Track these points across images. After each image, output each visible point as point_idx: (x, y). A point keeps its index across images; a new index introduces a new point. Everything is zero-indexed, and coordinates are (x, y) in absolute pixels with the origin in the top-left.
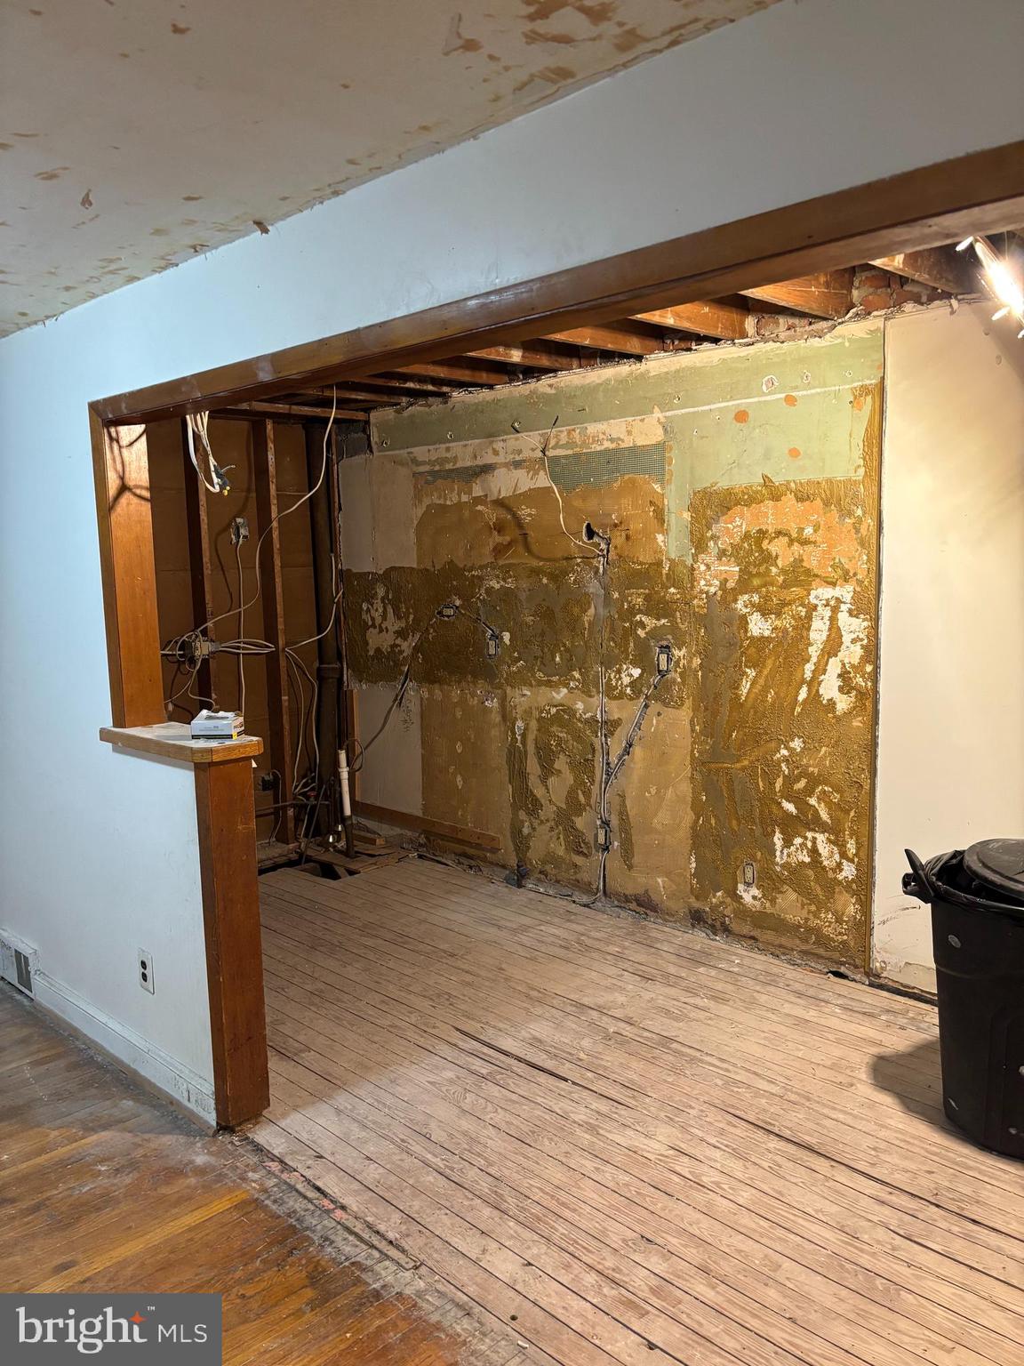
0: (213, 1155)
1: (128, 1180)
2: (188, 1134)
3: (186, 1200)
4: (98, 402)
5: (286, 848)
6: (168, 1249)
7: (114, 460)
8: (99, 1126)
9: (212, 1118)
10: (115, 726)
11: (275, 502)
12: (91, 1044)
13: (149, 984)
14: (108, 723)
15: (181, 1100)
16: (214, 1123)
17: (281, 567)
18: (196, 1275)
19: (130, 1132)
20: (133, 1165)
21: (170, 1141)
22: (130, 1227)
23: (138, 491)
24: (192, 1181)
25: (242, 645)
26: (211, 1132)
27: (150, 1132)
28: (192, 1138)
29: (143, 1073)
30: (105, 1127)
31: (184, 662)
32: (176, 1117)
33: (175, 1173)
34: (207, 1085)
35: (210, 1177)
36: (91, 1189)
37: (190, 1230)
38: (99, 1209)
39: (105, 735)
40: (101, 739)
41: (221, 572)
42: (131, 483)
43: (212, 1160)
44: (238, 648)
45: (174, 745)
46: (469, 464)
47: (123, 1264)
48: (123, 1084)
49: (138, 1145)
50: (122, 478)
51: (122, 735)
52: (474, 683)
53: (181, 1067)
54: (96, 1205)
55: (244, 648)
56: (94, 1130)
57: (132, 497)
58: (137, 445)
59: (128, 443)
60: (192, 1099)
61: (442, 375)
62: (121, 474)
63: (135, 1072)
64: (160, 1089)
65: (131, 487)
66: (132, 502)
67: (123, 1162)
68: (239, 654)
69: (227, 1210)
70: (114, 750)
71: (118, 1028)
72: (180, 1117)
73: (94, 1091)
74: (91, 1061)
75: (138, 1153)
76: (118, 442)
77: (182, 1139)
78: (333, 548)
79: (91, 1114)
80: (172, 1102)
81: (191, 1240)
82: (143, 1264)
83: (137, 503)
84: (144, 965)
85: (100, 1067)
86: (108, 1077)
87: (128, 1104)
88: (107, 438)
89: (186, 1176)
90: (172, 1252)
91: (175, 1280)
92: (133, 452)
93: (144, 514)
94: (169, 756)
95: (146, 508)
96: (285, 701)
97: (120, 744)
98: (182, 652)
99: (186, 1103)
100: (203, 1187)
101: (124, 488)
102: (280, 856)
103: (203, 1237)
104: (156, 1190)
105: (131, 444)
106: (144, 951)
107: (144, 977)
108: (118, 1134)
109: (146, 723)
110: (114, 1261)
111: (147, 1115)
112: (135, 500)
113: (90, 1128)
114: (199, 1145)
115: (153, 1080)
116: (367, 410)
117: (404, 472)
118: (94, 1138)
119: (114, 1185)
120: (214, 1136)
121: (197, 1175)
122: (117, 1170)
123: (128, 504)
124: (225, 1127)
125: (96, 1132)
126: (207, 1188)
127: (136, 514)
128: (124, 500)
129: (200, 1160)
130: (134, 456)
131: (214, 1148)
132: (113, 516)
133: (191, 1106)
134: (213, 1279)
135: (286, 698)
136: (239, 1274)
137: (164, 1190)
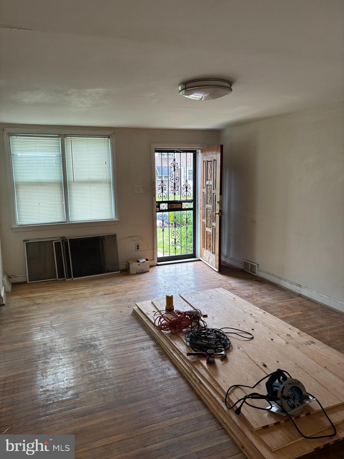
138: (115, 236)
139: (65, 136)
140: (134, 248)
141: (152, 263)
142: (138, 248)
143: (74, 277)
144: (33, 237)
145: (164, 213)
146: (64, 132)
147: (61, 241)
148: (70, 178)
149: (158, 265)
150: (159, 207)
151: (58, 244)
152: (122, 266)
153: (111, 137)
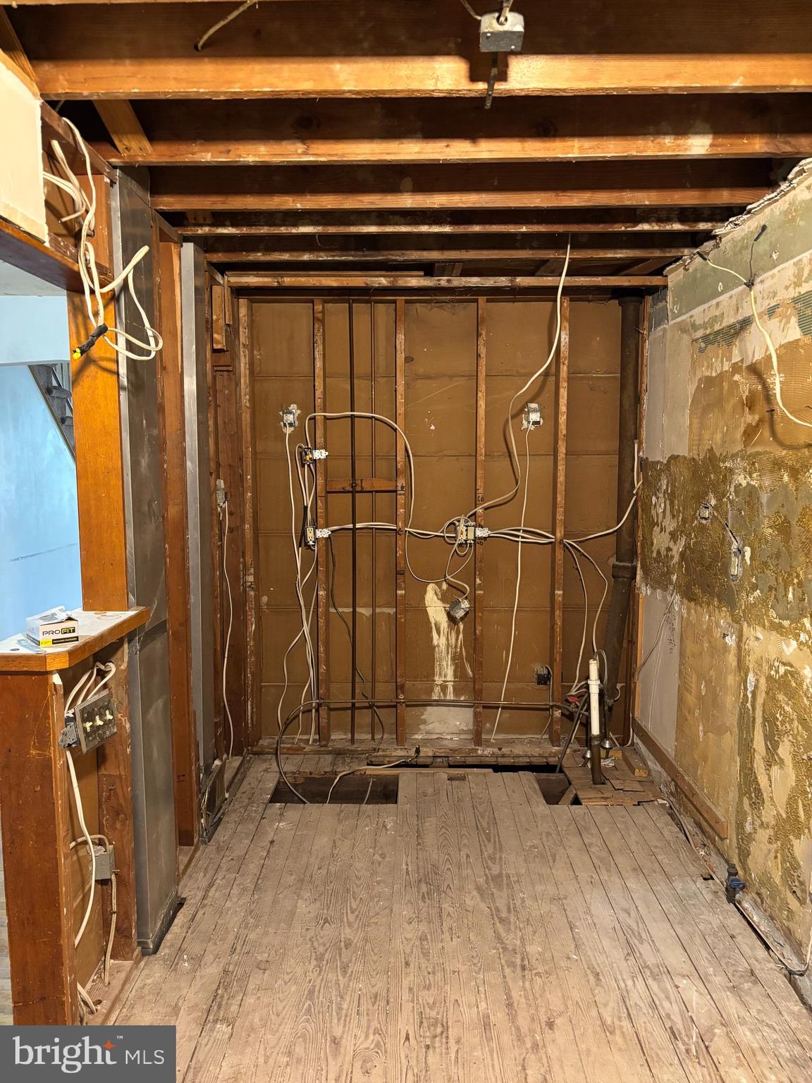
5: (548, 751)
11: (565, 385)
17: (566, 455)
25: (520, 534)
41: (508, 459)
44: (518, 536)
46: (732, 320)
52: (719, 608)
55: (523, 537)
61: (647, 203)
65: (96, 359)
68: (518, 542)
78: (637, 436)
96: (560, 596)
101: (88, 361)
102: (540, 756)
116: (659, 272)
117: (686, 339)
135: (560, 592)
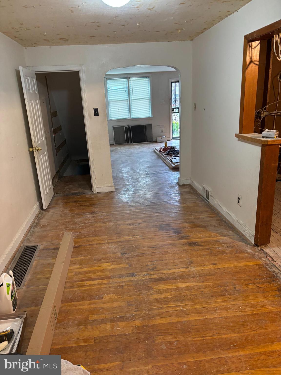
0: (253, 251)
1: (230, 250)
2: (246, 243)
3: (245, 259)
4: (247, 35)
6: (239, 268)
7: (249, 53)
8: (224, 235)
9: (253, 242)
10: (239, 133)
12: (222, 216)
13: (240, 204)
14: (237, 132)
15: (245, 235)
16: (253, 243)
18: (246, 277)
19: (231, 239)
20: (231, 247)
21: (241, 244)
22: (230, 260)
23: (255, 62)
24: (247, 255)
25: (276, 113)
26: (252, 245)
27: (236, 240)
28: (247, 245)
29: (235, 226)
30: (225, 236)
31: (257, 118)
32: (243, 239)
33: (242, 252)
34: (252, 233)
35: (251, 255)
36: (221, 249)
37: (245, 266)
38: (223, 254)
39: (236, 136)
40: (235, 137)
41: (273, 90)
42: (253, 60)
43: (252, 252)
45: (257, 139)
47: (228, 268)
48: (230, 227)
49: (233, 242)
50: (251, 59)
51: (241, 136)
53: (246, 227)
54: (222, 253)
56: (222, 236)
57: (253, 64)
58: (257, 47)
59: (254, 47)
60: (248, 235)
62: (251, 57)
63: (233, 225)
64: (239, 231)
65: (253, 61)
66: (253, 66)
67: (229, 245)
68: (275, 116)
69: (256, 265)
70: (238, 140)
71: (230, 213)
72: (244, 239)
73: (223, 227)
74: (222, 220)
75: (233, 244)
76: (251, 47)
77: (244, 244)
79: (222, 232)
80: (242, 235)
81: (245, 268)
82: (232, 270)
83: (254, 66)
84: (239, 199)
85: (225, 222)
86: (226, 225)
87: (231, 232)
88: (248, 46)
89: (245, 253)
90: (240, 269)
91: (241, 276)
92: (255, 50)
93: (256, 69)
94: (255, 142)
95: (257, 67)
97: (240, 138)
98: (257, 115)
99: (246, 236)
100: (249, 257)
101: (251, 62)
103: (248, 269)
104: (237, 254)
105: (255, 47)
106: (239, 195)
107: (239, 202)
108: (228, 238)
109: (248, 133)
110: (226, 267)
111: (235, 236)
112: (254, 65)
113: (222, 235)
114: (249, 247)
115: (238, 228)
118: (222, 238)
119: (226, 249)
120: (253, 246)
121: (248, 254)
122: (227, 246)
123: (252, 67)
124: (256, 244)
125: (223, 236)
126: (250, 258)
127: (254, 69)
128: (251, 66)
129: (249, 251)
130: (255, 51)
131: (253, 249)
132: (247, 71)
133: (248, 237)
134: (250, 279)
136: (257, 281)
137: (239, 255)
138: (151, 125)
139: (129, 78)
140: (160, 131)
141: (168, 139)
142: (162, 131)
143: (133, 143)
144: (116, 125)
145: (177, 114)
146: (129, 76)
147: (127, 127)
148: (131, 98)
149: (172, 140)
150: (174, 110)
151: (126, 128)
152: (154, 140)
153: (150, 77)
